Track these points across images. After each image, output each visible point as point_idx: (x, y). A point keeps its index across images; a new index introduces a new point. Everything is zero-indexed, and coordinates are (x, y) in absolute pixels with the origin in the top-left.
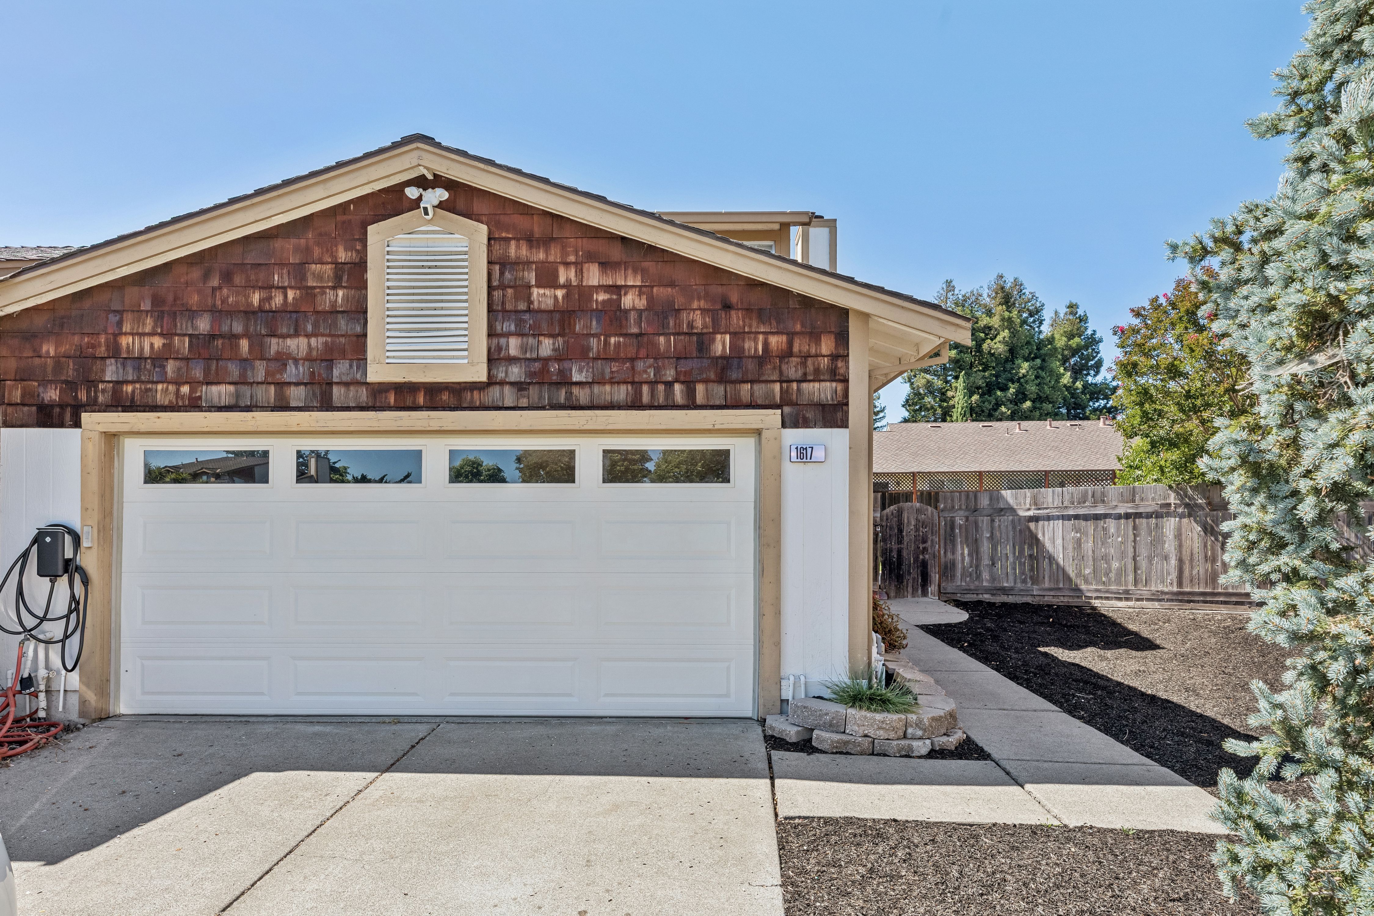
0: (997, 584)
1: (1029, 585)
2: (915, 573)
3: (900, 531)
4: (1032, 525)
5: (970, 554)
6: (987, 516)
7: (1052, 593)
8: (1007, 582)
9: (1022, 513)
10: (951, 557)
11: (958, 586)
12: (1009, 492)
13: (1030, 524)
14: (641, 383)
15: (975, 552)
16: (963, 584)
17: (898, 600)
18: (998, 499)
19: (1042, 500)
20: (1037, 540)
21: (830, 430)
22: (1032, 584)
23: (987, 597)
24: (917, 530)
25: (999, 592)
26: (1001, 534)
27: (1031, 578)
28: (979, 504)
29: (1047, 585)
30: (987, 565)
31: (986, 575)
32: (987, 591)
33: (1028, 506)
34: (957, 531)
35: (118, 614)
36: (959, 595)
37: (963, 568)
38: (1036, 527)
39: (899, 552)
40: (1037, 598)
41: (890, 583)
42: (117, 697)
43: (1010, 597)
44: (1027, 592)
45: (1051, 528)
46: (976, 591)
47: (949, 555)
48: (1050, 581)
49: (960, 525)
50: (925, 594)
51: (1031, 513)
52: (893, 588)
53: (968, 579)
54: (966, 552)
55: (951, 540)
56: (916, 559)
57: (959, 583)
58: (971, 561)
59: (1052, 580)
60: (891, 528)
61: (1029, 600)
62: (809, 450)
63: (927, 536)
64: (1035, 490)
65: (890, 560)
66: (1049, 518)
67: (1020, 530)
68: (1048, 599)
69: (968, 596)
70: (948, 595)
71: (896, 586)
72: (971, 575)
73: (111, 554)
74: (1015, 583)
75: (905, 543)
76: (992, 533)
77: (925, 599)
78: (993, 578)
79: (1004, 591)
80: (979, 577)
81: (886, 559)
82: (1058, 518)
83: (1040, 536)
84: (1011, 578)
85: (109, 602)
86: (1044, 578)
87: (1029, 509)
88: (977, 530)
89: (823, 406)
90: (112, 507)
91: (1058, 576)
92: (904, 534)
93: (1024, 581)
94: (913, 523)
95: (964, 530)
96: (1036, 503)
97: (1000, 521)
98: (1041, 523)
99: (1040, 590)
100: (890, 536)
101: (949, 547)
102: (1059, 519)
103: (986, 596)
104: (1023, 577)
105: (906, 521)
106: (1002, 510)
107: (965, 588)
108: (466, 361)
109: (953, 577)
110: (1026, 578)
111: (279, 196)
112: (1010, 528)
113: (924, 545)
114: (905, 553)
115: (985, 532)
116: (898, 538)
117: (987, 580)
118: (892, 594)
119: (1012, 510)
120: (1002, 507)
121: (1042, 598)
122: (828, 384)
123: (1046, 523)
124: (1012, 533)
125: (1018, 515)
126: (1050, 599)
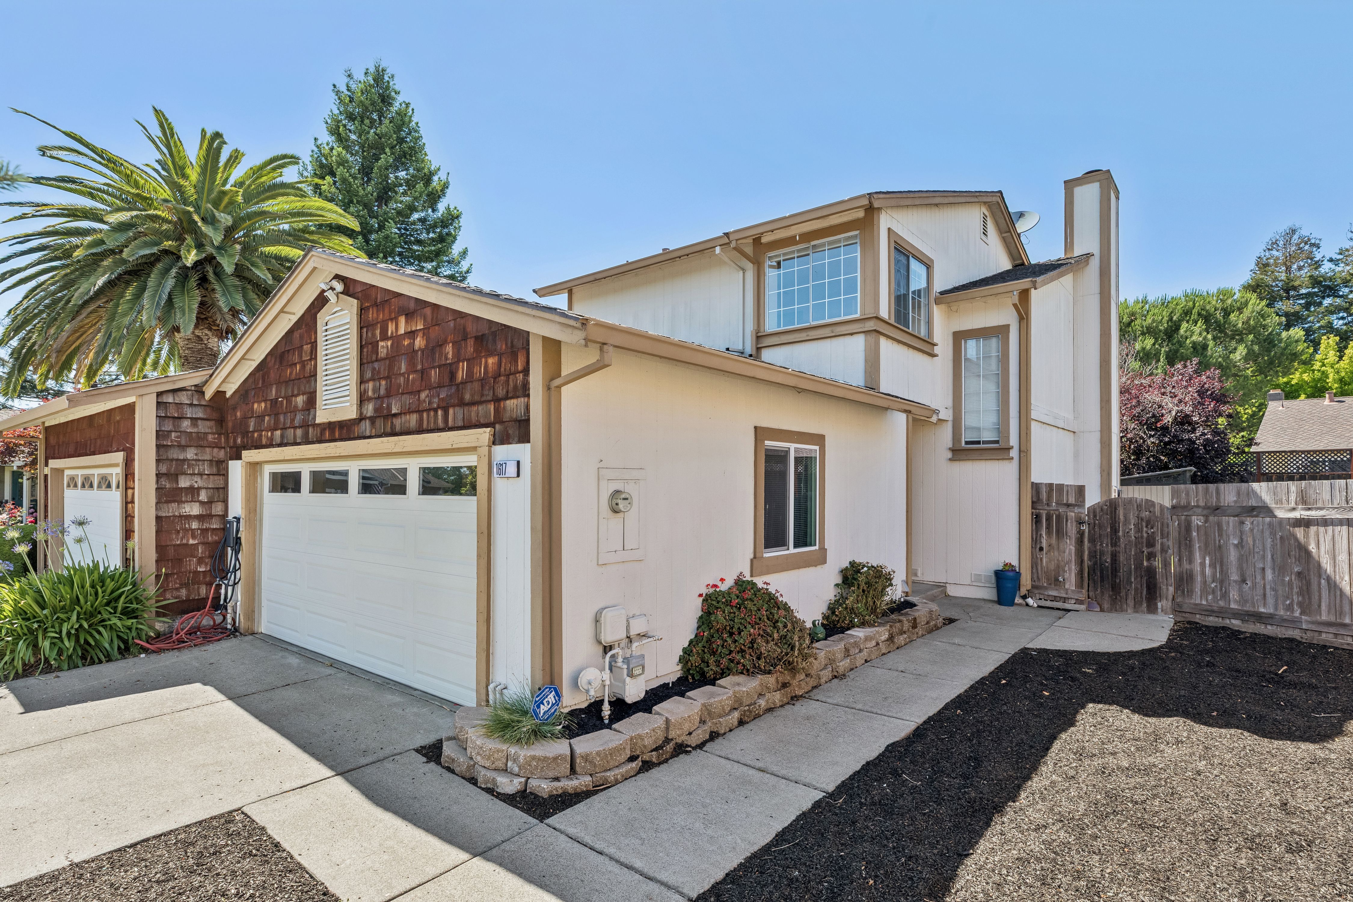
0: (1248, 607)
1: (1297, 614)
2: (1135, 583)
3: (1115, 530)
4: (1299, 533)
5: (1212, 565)
6: (1234, 516)
7: (1332, 630)
8: (1265, 605)
9: (1281, 514)
10: (1188, 567)
11: (1196, 605)
12: (1264, 484)
13: (1297, 529)
14: (423, 411)
15: (1219, 561)
16: (1204, 602)
17: (1114, 615)
18: (1248, 494)
19: (1314, 497)
20: (1308, 553)
21: (523, 445)
22: (1301, 614)
23: (1236, 623)
24: (1139, 530)
25: (1252, 619)
26: (1254, 541)
27: (1300, 604)
28: (1222, 500)
29: (1324, 617)
30: (1235, 581)
31: (1234, 594)
32: (1236, 615)
33: (1293, 505)
34: (1195, 534)
35: (260, 572)
36: (1198, 616)
37: (1204, 582)
38: (1307, 535)
39: (1114, 556)
40: (1309, 634)
41: (1102, 593)
42: (259, 622)
43: (1269, 627)
44: (1293, 623)
45: (1329, 537)
46: (1222, 613)
47: (1186, 566)
48: (1329, 612)
49: (1198, 527)
50: (1152, 609)
51: (1296, 515)
52: (1106, 597)
53: (1210, 597)
54: (1207, 562)
55: (1186, 544)
56: (1139, 566)
57: (1198, 601)
58: (1214, 575)
59: (1333, 611)
60: (1100, 527)
61: (1295, 634)
62: (504, 465)
63: (1154, 539)
64: (1304, 483)
65: (1101, 565)
66: (1325, 522)
67: (1281, 537)
68: (1327, 637)
69: (1211, 618)
70: (1184, 615)
71: (1110, 596)
72: (1213, 592)
73: (255, 535)
74: (1276, 608)
75: (1123, 546)
76: (1242, 539)
77: (1151, 617)
78: (1243, 600)
79: (1259, 618)
80: (1225, 595)
81: (1095, 563)
82: (1340, 522)
83: (1312, 547)
84: (1270, 600)
85: (254, 564)
86: (1319, 606)
87: (1294, 509)
88: (1220, 535)
89: (520, 421)
90: (256, 507)
91: (1341, 607)
92: (1121, 533)
93: (1290, 608)
94: (1133, 522)
95: (1202, 532)
96: (1304, 500)
97: (1252, 523)
98: (1313, 529)
99: (1313, 623)
100: (1100, 535)
101: (1185, 554)
102: (1342, 525)
103: (1233, 621)
104: (1288, 602)
105: (1122, 517)
106: (1253, 509)
107: (1205, 608)
108: (348, 404)
109: (1191, 592)
110: (1291, 604)
111: (273, 305)
112: (1267, 534)
113: (1150, 550)
114: (1122, 558)
115: (1231, 537)
116: (1112, 539)
117: (1235, 601)
118: (1106, 606)
119: (1268, 511)
120: (1254, 504)
121: (1316, 634)
122: (522, 399)
123: (1322, 529)
124: (1269, 540)
125: (1275, 517)
126: (1330, 637)
